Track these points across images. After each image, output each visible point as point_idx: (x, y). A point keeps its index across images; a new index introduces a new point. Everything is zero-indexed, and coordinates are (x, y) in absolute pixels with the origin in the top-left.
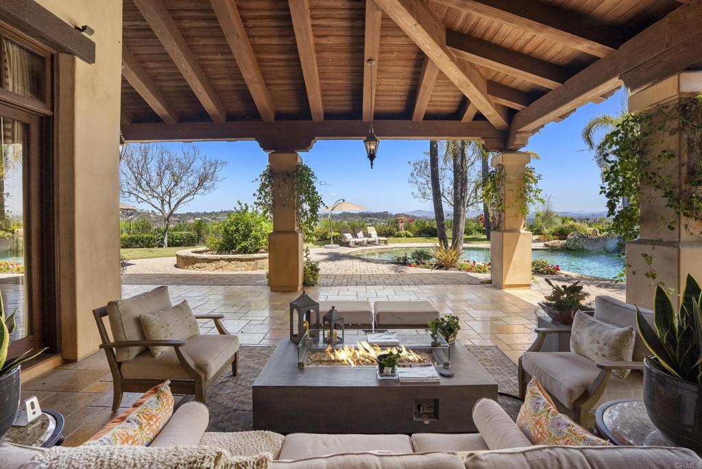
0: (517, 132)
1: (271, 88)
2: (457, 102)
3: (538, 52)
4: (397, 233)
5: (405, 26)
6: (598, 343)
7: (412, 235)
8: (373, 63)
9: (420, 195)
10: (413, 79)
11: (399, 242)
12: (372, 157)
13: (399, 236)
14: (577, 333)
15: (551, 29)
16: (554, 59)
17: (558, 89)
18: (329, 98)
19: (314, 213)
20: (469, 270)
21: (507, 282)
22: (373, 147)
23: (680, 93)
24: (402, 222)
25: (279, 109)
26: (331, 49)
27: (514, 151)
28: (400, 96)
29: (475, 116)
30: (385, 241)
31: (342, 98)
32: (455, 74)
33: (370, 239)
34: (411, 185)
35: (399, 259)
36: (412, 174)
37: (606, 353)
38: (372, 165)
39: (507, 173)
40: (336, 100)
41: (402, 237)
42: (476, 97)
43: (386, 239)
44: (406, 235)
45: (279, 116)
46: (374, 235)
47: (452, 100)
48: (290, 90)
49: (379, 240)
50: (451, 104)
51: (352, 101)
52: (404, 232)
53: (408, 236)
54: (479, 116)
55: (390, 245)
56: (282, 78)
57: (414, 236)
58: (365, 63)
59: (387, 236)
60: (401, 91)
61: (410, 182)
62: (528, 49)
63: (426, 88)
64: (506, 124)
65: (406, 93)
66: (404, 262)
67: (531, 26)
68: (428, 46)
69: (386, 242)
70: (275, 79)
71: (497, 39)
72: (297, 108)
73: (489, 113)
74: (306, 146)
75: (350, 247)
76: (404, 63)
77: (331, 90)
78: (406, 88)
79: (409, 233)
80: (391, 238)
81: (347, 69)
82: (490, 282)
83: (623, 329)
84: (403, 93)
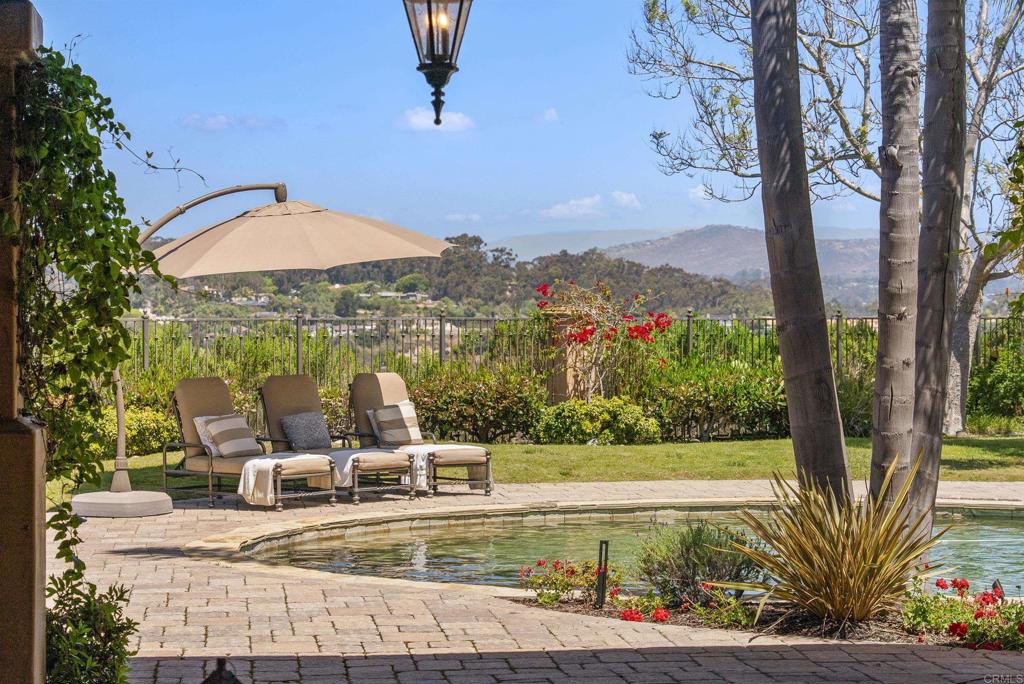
4: (548, 413)
7: (652, 425)
11: (566, 475)
12: (438, 68)
13: (564, 432)
19: (102, 317)
22: (443, 20)
24: (583, 341)
30: (471, 465)
38: (438, 105)
41: (582, 438)
43: (474, 451)
49: (431, 459)
52: (597, 403)
53: (629, 436)
55: (507, 497)
57: (668, 437)
59: (481, 436)
69: (477, 476)
75: (241, 504)
79: (632, 413)
80: (511, 452)
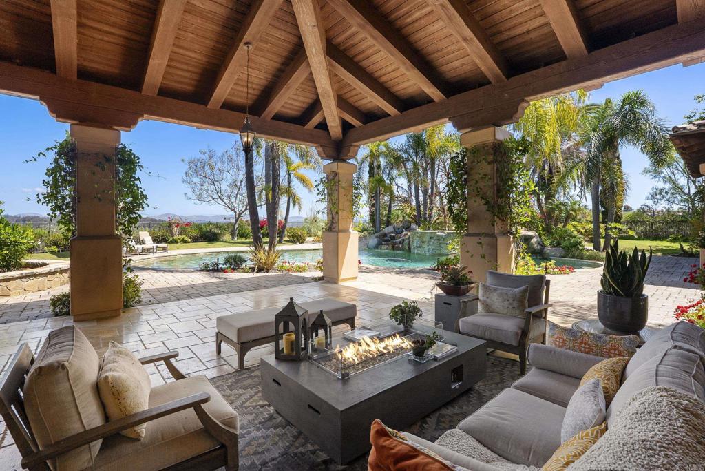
0: (352, 146)
1: (86, 31)
2: (303, 108)
3: (389, 84)
4: (171, 239)
5: (303, 23)
6: (508, 300)
7: (190, 240)
8: (251, 47)
9: (194, 197)
10: (274, 76)
11: (178, 249)
13: (174, 242)
14: (487, 298)
15: (417, 71)
16: (399, 93)
17: (396, 116)
18: (174, 71)
20: (289, 270)
21: (342, 276)
23: (495, 139)
24: (177, 226)
25: (85, 63)
26: (200, 14)
27: (344, 161)
28: (254, 89)
29: (319, 124)
30: (162, 247)
31: (187, 75)
32: (323, 83)
33: (145, 246)
34: (185, 184)
35: (207, 266)
36: (186, 173)
37: (515, 306)
39: (341, 179)
40: (178, 75)
41: (177, 242)
42: (330, 108)
43: (163, 245)
44: (183, 240)
45: (85, 74)
46: (149, 242)
47: (300, 105)
48: (118, 44)
49: (157, 247)
50: (297, 108)
51: (199, 81)
52: (179, 237)
53: (185, 242)
54: (323, 126)
55: (170, 253)
56: (114, 25)
57: (192, 242)
58: (242, 44)
60: (257, 84)
61: (184, 181)
62: (384, 79)
63: (289, 88)
64: (341, 135)
65: (262, 88)
66: (215, 269)
67: (405, 64)
68: (314, 51)
69: (165, 249)
70: (99, 22)
71: (364, 64)
72: (117, 71)
73: (333, 125)
74: (129, 123)
76: (274, 57)
77: (176, 61)
78: (264, 82)
79: (186, 238)
81: (209, 43)
82: (321, 279)
83: (522, 288)
84: (257, 87)
